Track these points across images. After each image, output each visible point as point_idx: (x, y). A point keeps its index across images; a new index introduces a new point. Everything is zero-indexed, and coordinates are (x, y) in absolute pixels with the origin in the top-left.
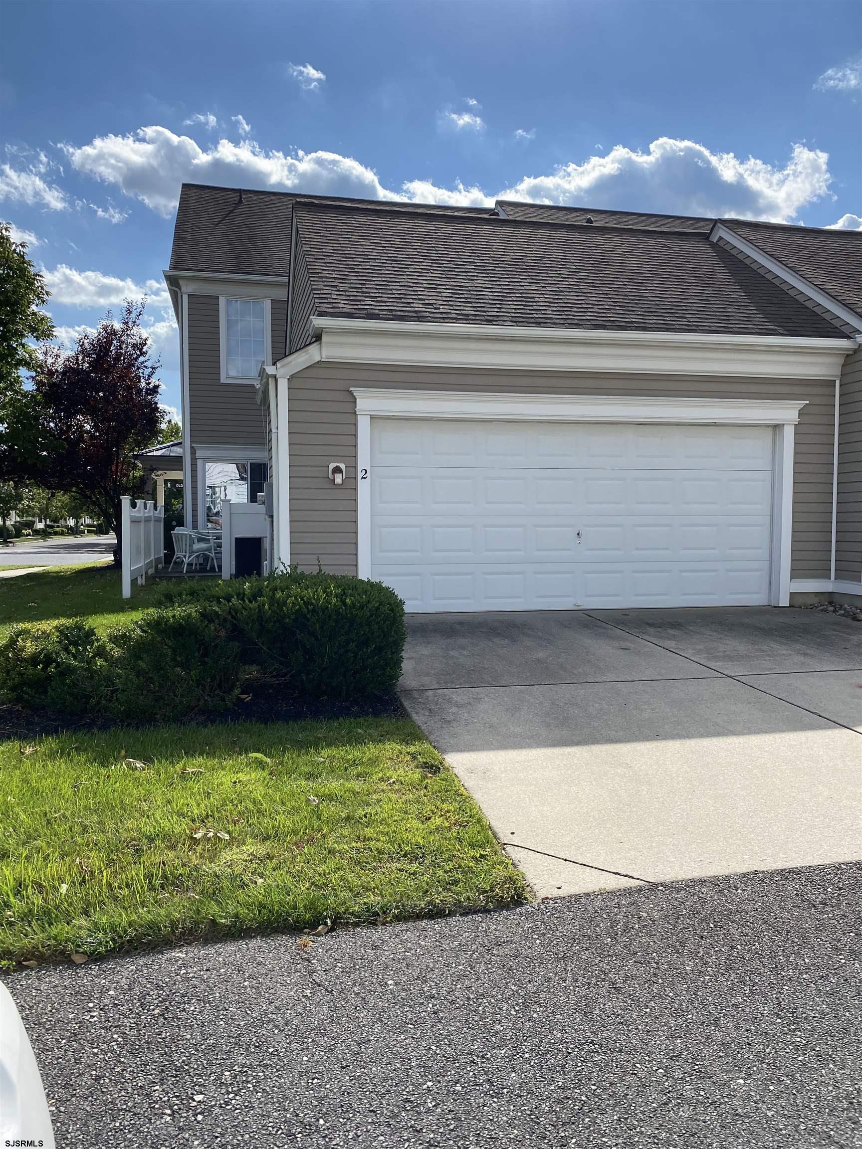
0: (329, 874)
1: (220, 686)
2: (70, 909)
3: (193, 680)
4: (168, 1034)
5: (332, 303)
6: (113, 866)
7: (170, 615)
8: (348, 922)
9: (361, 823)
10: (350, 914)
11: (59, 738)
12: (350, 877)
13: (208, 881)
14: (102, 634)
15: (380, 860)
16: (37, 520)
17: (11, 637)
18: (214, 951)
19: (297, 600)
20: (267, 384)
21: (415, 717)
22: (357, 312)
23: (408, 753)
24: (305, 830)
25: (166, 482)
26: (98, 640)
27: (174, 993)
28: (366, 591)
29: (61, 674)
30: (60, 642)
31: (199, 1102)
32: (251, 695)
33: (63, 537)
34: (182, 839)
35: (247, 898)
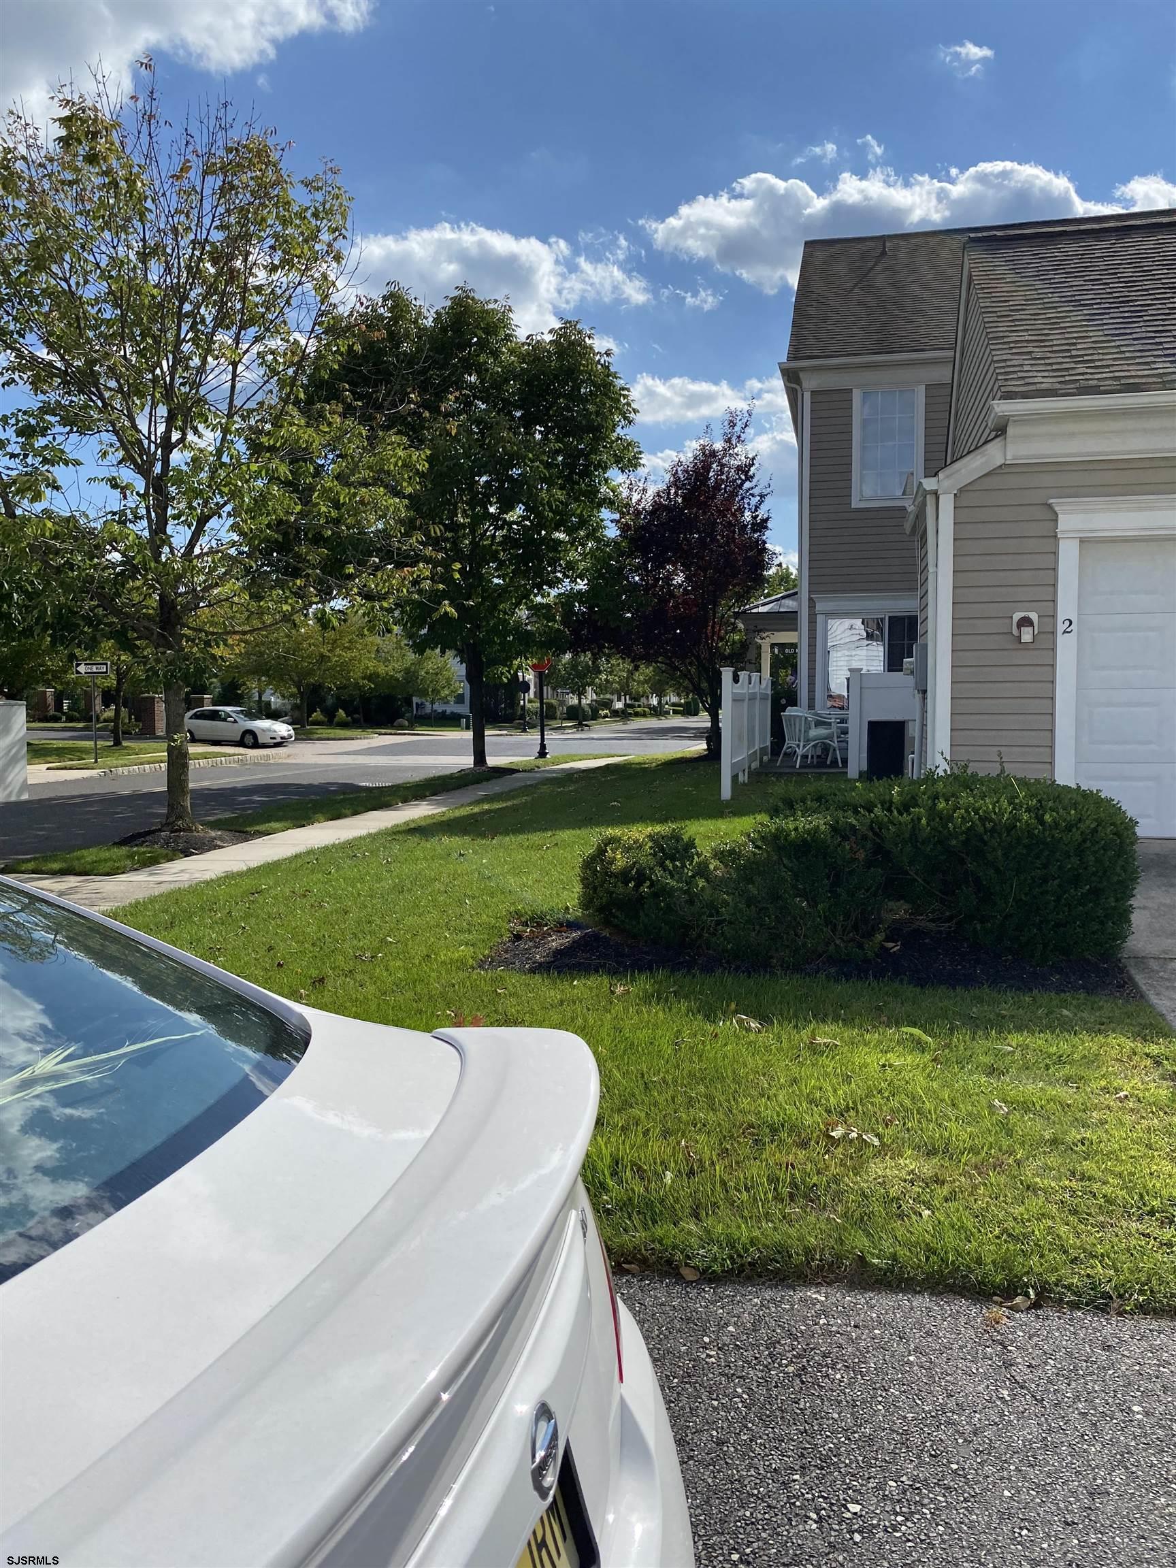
0: (1029, 1220)
1: (855, 928)
2: (677, 1206)
3: (820, 917)
4: (808, 1405)
5: (1023, 378)
6: (727, 1157)
7: (791, 827)
8: (1061, 1300)
9: (1076, 1152)
10: (1065, 1287)
11: (654, 978)
12: (1063, 1230)
13: (853, 1201)
14: (705, 848)
15: (1110, 1214)
16: (615, 697)
17: (599, 845)
18: (863, 1300)
19: (970, 813)
20: (924, 504)
21: (1154, 999)
22: (1064, 386)
23: (1147, 1055)
24: (990, 1148)
25: (773, 646)
26: (699, 855)
27: (812, 1349)
28: (1075, 804)
29: (656, 895)
30: (654, 855)
31: (855, 1514)
32: (899, 943)
33: (644, 719)
34: (815, 1135)
35: (908, 1235)
